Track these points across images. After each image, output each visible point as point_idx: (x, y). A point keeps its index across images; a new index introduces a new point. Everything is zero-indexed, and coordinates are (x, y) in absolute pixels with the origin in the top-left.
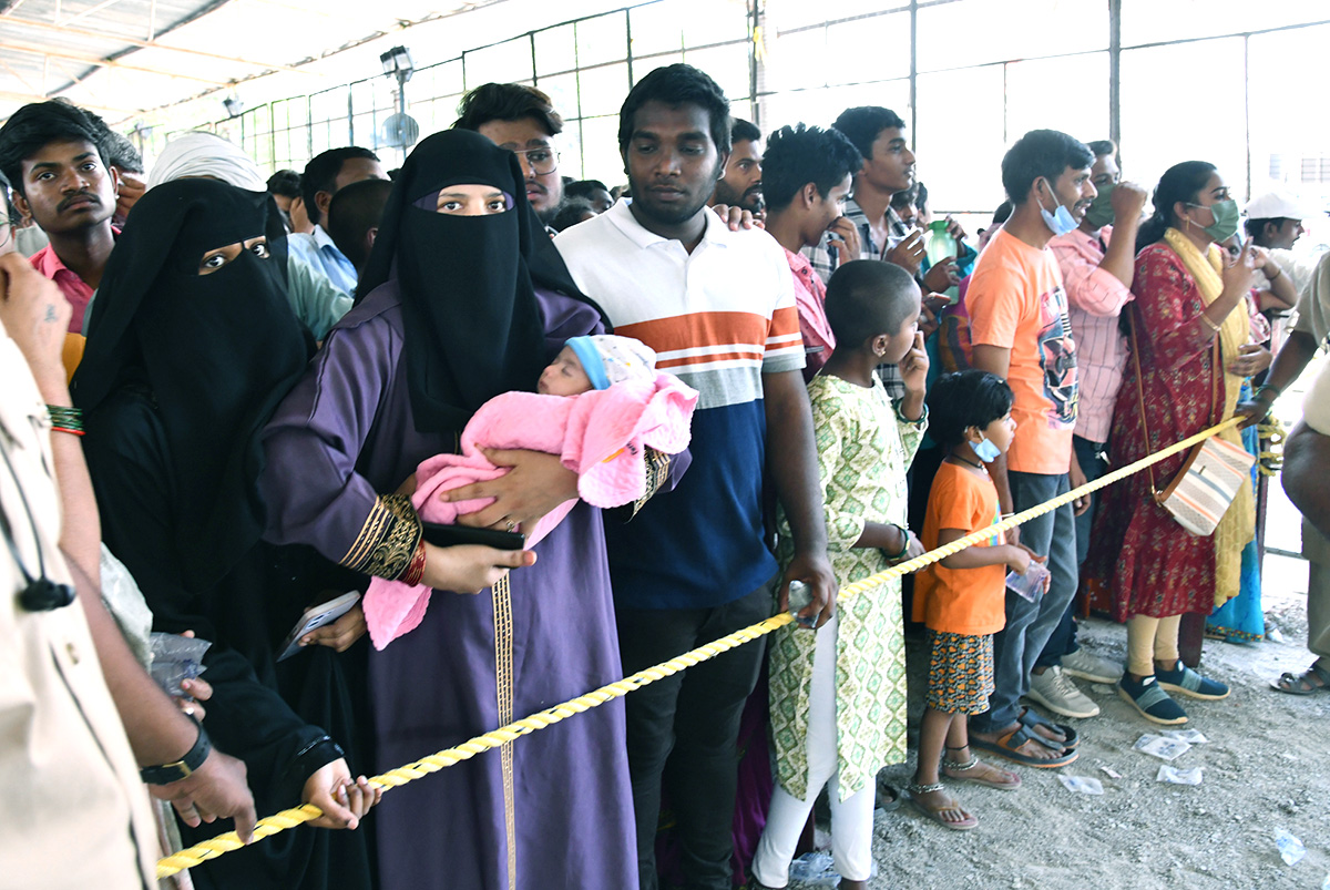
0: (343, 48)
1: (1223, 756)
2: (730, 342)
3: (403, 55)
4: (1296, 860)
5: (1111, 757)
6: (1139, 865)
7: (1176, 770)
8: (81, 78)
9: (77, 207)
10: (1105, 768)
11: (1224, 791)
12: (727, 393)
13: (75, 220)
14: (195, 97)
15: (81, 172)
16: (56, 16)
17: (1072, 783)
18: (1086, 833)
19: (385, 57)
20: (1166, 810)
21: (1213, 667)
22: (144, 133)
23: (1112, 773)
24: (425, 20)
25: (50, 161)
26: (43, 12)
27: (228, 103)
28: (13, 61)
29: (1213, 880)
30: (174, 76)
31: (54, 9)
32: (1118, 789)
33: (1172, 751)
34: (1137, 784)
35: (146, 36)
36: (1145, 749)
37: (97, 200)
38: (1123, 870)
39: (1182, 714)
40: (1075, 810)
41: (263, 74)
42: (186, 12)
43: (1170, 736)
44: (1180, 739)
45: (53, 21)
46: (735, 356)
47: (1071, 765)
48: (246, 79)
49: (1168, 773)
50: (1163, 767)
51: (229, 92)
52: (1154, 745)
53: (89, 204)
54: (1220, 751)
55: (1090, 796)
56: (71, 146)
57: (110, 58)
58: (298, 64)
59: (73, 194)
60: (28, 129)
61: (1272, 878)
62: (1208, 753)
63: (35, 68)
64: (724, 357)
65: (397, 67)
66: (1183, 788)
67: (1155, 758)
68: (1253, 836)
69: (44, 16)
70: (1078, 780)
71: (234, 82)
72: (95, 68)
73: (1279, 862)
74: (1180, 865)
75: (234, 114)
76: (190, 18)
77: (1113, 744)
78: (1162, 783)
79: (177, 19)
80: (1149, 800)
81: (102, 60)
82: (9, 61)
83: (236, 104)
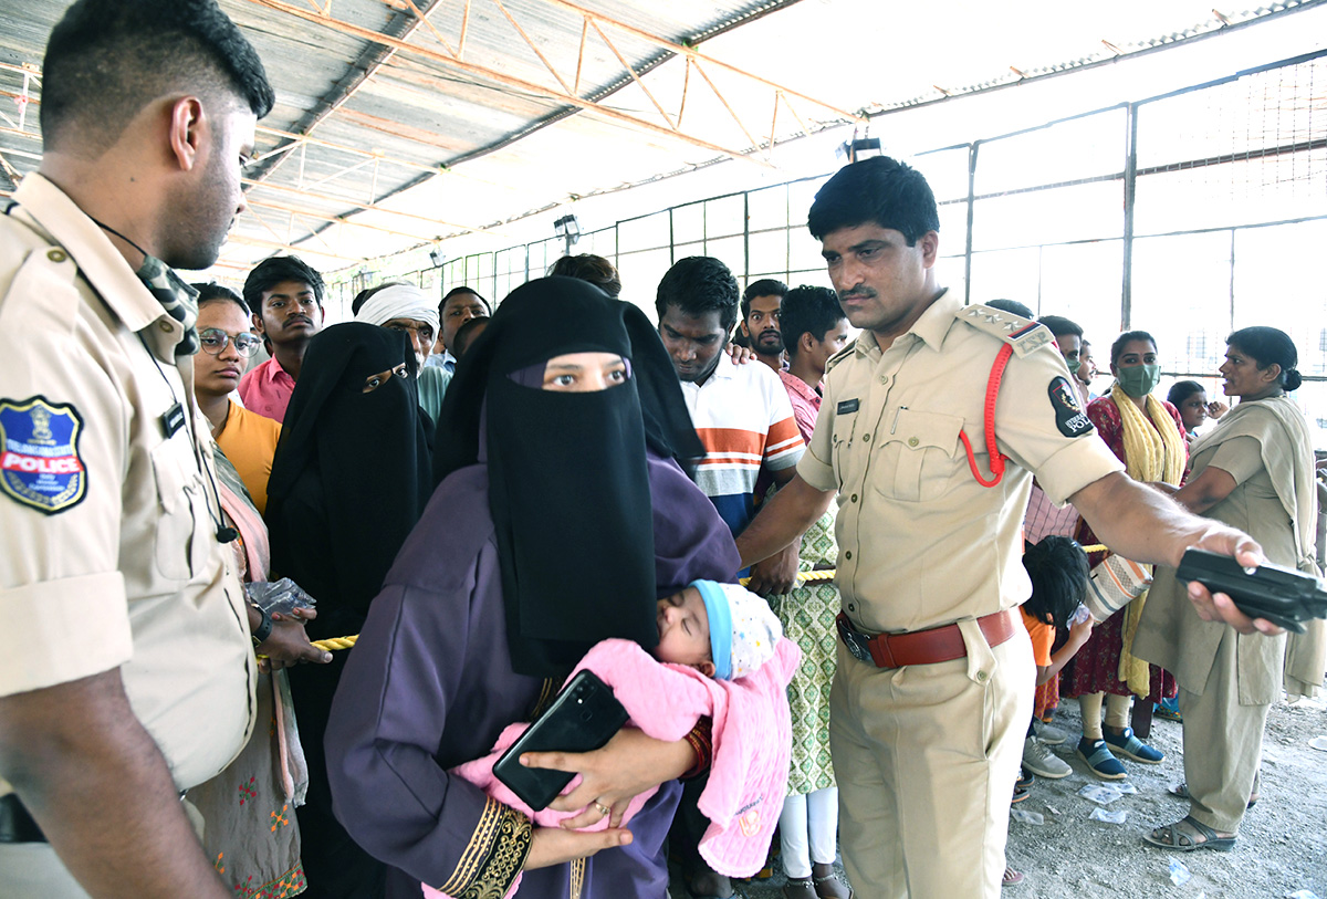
0: (526, 215)
1: (1148, 804)
2: (724, 450)
3: (572, 223)
4: (1182, 881)
5: (1056, 799)
6: (1055, 876)
7: (1106, 812)
8: (317, 232)
9: (296, 324)
10: (1049, 807)
11: (1142, 830)
12: (719, 487)
13: (292, 334)
14: (407, 250)
15: (301, 303)
16: (300, 182)
17: (1020, 815)
18: (1021, 851)
19: (557, 224)
20: (1091, 840)
21: (1160, 739)
22: (365, 277)
23: (1054, 811)
24: (591, 195)
25: (282, 293)
26: (291, 179)
27: (433, 255)
28: (266, 216)
29: (1110, 891)
30: (392, 233)
31: (298, 177)
32: (1056, 822)
33: (1107, 798)
34: (1072, 820)
35: (368, 200)
36: (1086, 795)
37: (310, 322)
38: (1041, 879)
39: (1123, 771)
40: (1016, 834)
41: (462, 234)
42: (402, 182)
43: (1109, 787)
44: (1116, 790)
45: (296, 186)
46: (728, 461)
47: (1022, 802)
48: (449, 237)
49: (1100, 814)
50: (1097, 809)
51: (433, 247)
52: (1094, 792)
53: (305, 324)
54: (1147, 801)
55: (1032, 826)
56: (297, 285)
57: (341, 217)
58: (490, 226)
59: (294, 316)
60: (270, 270)
61: (1159, 893)
62: (1137, 802)
63: (283, 222)
64: (720, 461)
65: (567, 232)
66: (1108, 826)
67: (1093, 802)
68: (1154, 863)
69: (291, 182)
70: (1025, 813)
71: (439, 238)
72: (330, 224)
73: (1169, 882)
74: (1087, 878)
75: (438, 264)
76: (405, 187)
77: (1061, 790)
78: (1094, 820)
79: (394, 187)
80: (1079, 832)
81: (335, 218)
82: (263, 216)
83: (440, 257)
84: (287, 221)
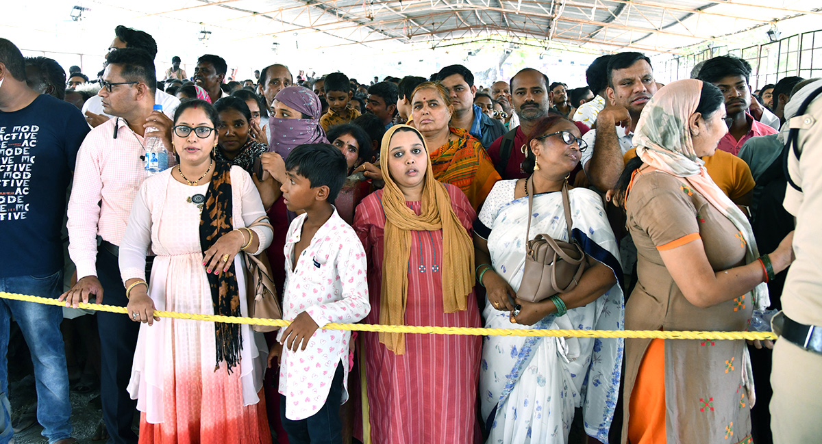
8: (681, 20)
13: (732, 110)
14: (748, 29)
15: (738, 89)
25: (725, 84)
27: (770, 33)
30: (737, 18)
41: (797, 16)
48: (785, 18)
51: (771, 27)
56: (735, 78)
57: (699, 9)
60: (717, 70)
71: (776, 20)
72: (690, 14)
75: (774, 40)
81: (695, 10)
82: (643, 12)
83: (776, 34)
84: (660, 14)
